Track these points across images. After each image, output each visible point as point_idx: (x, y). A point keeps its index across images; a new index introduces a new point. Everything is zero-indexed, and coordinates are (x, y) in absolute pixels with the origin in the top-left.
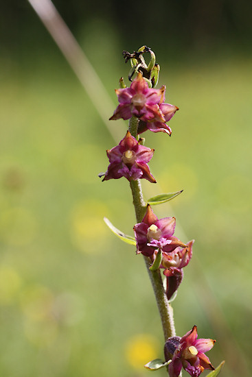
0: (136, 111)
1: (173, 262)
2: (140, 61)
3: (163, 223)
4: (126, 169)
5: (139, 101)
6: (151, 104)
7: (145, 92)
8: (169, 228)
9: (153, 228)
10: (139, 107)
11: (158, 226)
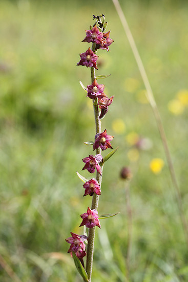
0: (92, 40)
1: (103, 103)
2: (99, 20)
3: (100, 86)
4: (86, 62)
5: (94, 36)
6: (99, 38)
7: (97, 33)
8: (102, 89)
9: (95, 88)
10: (94, 39)
11: (98, 88)
